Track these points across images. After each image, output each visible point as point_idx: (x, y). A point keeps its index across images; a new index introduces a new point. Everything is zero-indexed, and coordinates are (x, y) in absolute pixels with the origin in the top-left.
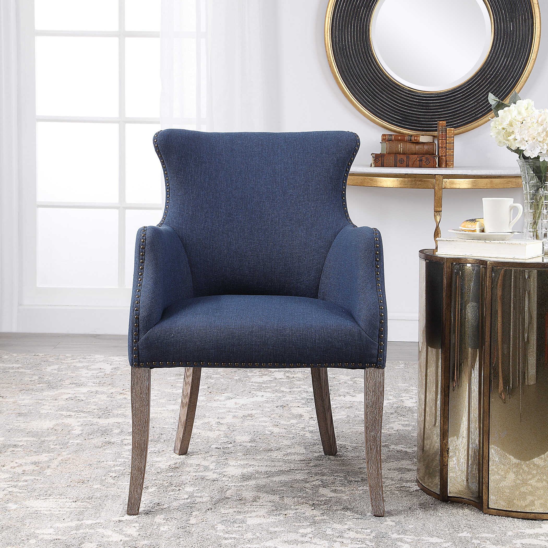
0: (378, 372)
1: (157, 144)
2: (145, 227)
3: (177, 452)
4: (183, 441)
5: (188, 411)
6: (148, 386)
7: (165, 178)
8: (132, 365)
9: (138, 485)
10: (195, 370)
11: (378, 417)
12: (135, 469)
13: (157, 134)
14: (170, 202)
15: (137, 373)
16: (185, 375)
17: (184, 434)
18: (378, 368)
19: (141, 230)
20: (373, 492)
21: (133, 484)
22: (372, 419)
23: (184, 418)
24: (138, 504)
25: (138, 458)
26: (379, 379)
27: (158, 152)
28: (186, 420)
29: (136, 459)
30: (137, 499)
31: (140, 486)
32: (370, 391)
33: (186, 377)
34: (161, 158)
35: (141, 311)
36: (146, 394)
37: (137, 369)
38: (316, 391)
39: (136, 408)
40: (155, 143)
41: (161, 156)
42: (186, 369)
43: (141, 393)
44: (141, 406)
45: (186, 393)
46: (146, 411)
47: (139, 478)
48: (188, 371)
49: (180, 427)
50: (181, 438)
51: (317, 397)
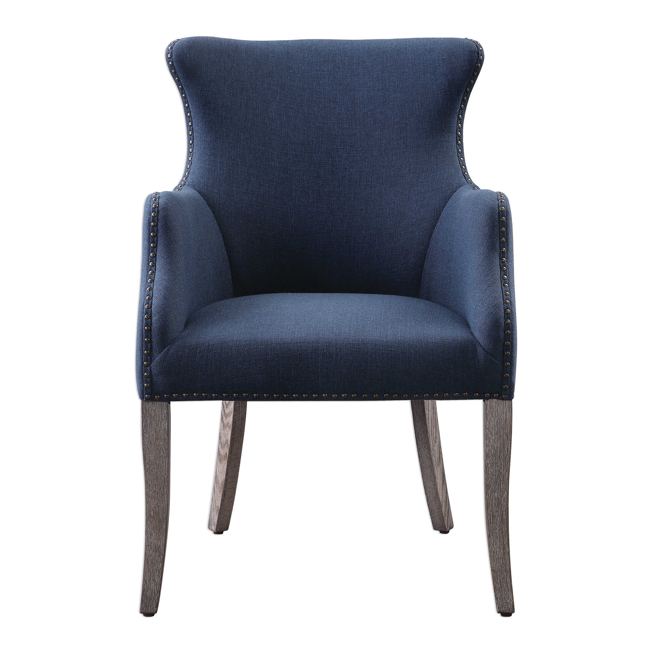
0: (503, 405)
1: (173, 62)
2: (157, 193)
3: (214, 528)
4: (221, 511)
5: (227, 466)
6: (167, 428)
7: (186, 115)
8: (142, 397)
9: (156, 571)
10: (238, 405)
11: (504, 471)
12: (151, 548)
13: (173, 45)
14: (194, 151)
15: (150, 410)
16: (223, 413)
17: (223, 500)
18: (503, 399)
19: (151, 198)
20: (497, 579)
21: (149, 570)
22: (495, 474)
23: (222, 478)
24: (156, 598)
25: (154, 533)
26: (504, 416)
27: (174, 75)
28: (226, 480)
29: (151, 535)
30: (155, 592)
31: (159, 572)
32: (491, 433)
33: (224, 415)
34: (178, 83)
35: (154, 319)
36: (165, 440)
37: (150, 403)
38: (419, 436)
39: (149, 460)
40: (168, 60)
41: (179, 80)
42: (224, 404)
43: (157, 439)
44: (158, 458)
45: (225, 441)
46: (164, 465)
47: (157, 561)
48: (227, 407)
49: (217, 490)
50: (219, 506)
51: (421, 444)
